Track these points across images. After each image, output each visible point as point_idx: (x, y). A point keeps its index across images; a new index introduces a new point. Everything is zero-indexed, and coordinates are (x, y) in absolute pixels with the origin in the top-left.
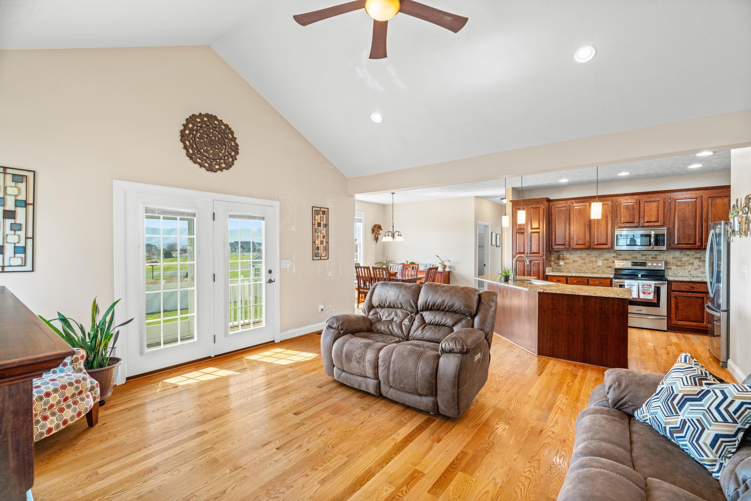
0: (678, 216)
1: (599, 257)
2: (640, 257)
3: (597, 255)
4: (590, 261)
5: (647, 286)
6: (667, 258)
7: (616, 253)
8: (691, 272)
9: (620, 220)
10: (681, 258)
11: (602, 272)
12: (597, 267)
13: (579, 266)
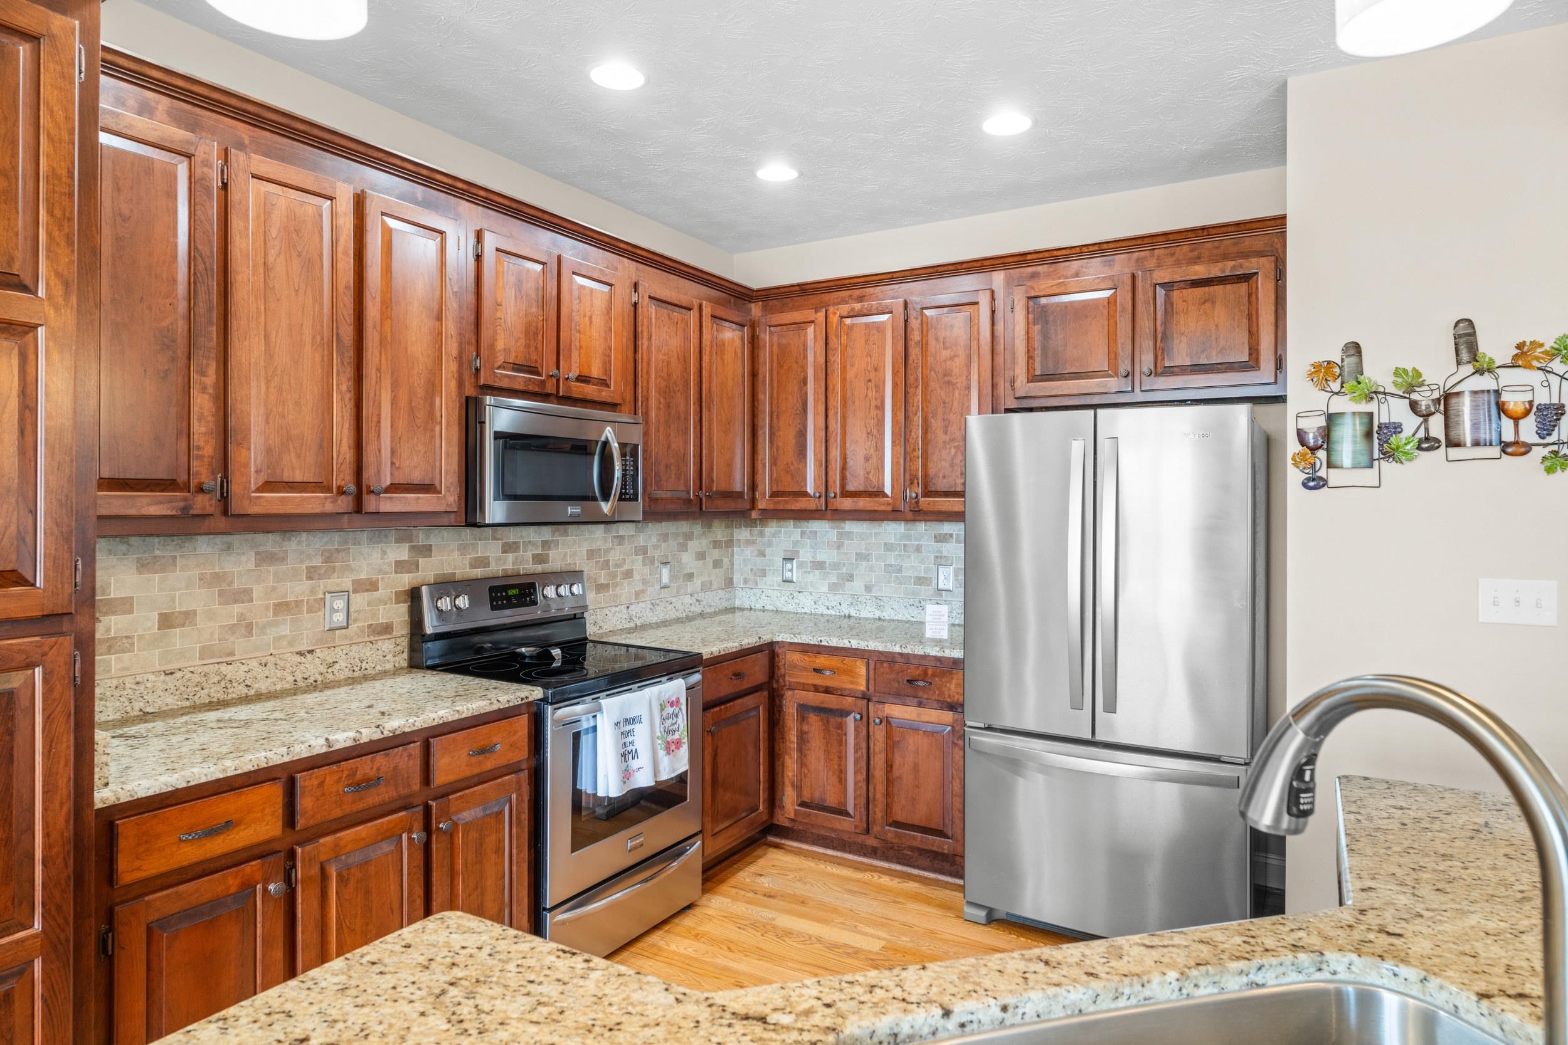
0: (656, 369)
1: (328, 574)
2: (498, 559)
4: (282, 607)
5: (670, 710)
6: (574, 554)
7: (411, 541)
8: (631, 608)
9: (492, 346)
10: (607, 551)
11: (346, 672)
12: (320, 642)
13: (202, 648)
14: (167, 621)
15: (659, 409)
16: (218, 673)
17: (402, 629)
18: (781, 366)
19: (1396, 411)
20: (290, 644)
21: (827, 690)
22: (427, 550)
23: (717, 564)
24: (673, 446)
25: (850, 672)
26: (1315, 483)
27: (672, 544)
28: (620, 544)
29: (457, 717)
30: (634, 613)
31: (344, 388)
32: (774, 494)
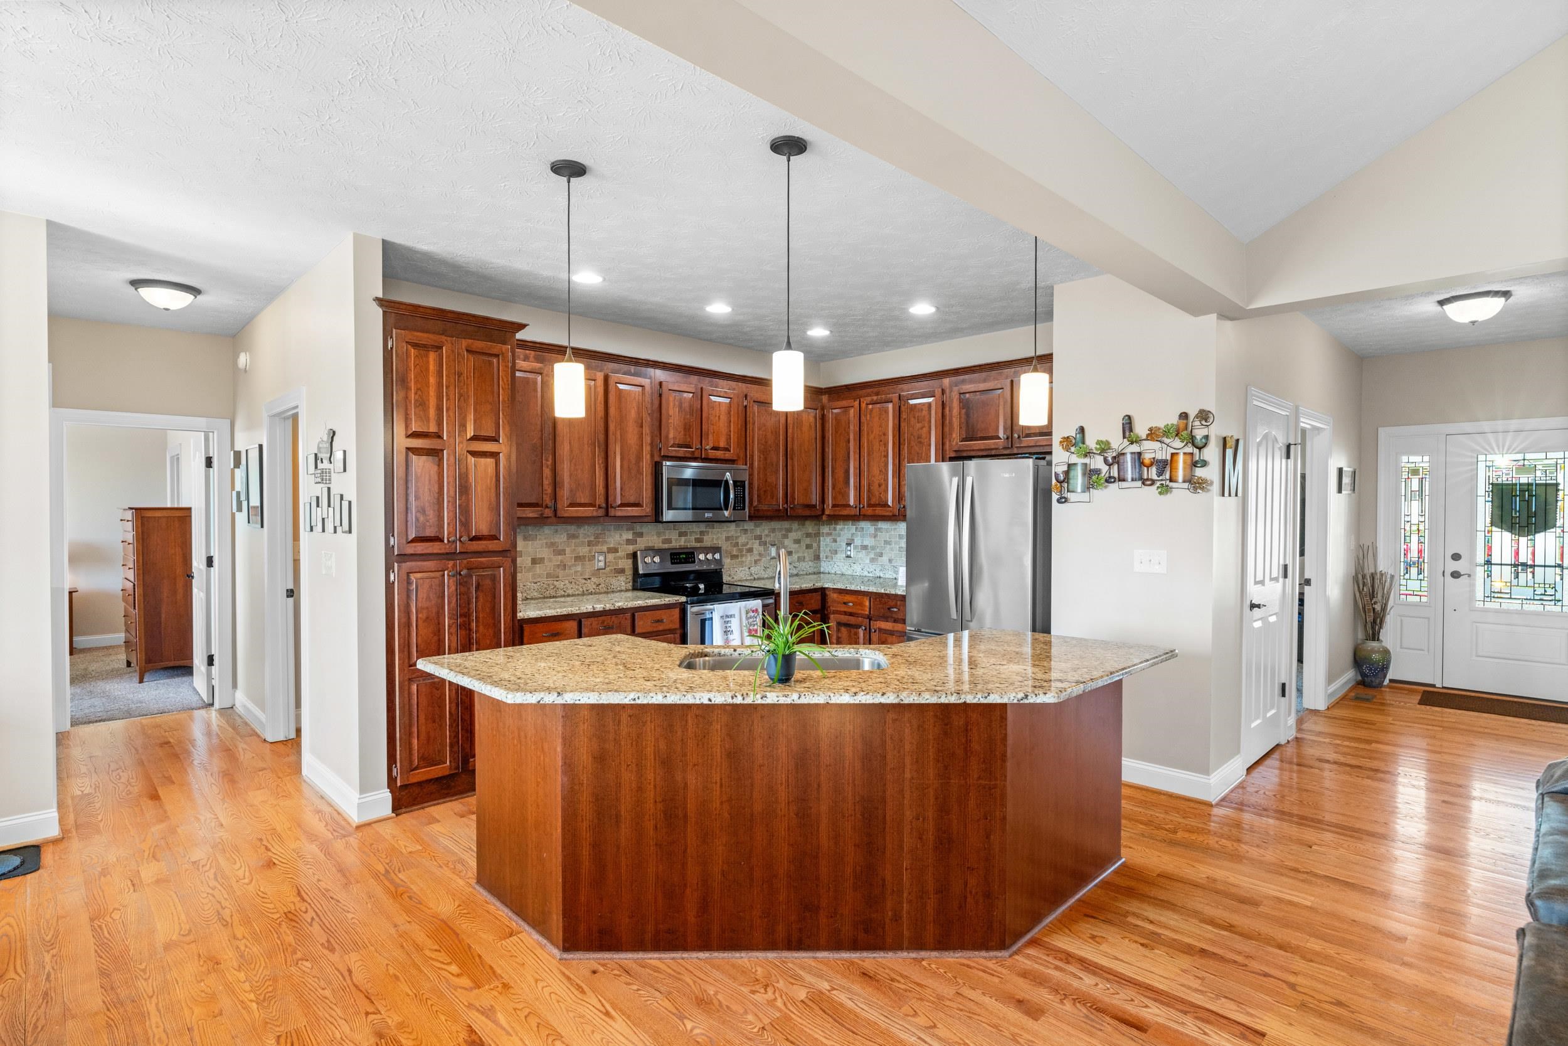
1: (597, 544)
2: (676, 540)
3: (592, 539)
4: (578, 558)
5: (752, 614)
6: (717, 539)
7: (633, 530)
8: (752, 568)
9: (667, 437)
10: (737, 537)
11: (605, 589)
12: (593, 575)
13: (547, 574)
14: (534, 561)
15: (759, 461)
16: (553, 584)
17: (629, 572)
18: (836, 432)
19: (1098, 463)
20: (581, 575)
21: (851, 614)
22: (641, 535)
23: (808, 547)
24: (769, 480)
25: (861, 604)
26: (1063, 500)
27: (779, 534)
28: (745, 534)
29: (646, 605)
30: (753, 571)
31: (600, 462)
32: (834, 506)
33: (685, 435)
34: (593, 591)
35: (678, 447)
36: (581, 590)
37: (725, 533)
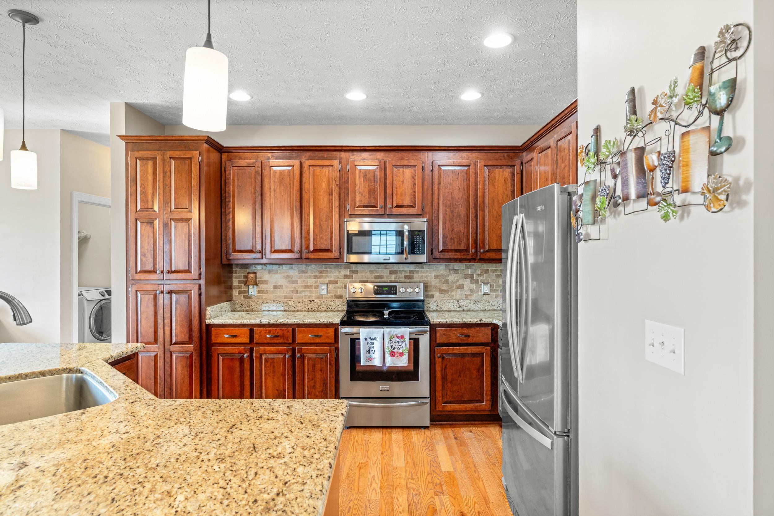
1: (320, 277)
2: (387, 277)
4: (306, 286)
5: (398, 340)
6: (427, 276)
7: (350, 268)
8: (460, 301)
9: (354, 200)
10: (446, 276)
11: (325, 309)
12: (318, 298)
13: (284, 296)
14: (276, 287)
16: (287, 303)
17: (345, 298)
19: (607, 176)
20: (309, 297)
24: (456, 229)
27: (492, 274)
28: (455, 273)
30: (462, 304)
33: (370, 198)
34: (316, 309)
35: (364, 207)
36: (307, 308)
37: (434, 272)
